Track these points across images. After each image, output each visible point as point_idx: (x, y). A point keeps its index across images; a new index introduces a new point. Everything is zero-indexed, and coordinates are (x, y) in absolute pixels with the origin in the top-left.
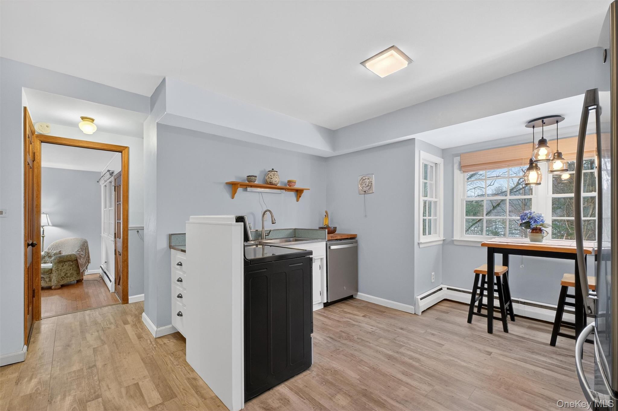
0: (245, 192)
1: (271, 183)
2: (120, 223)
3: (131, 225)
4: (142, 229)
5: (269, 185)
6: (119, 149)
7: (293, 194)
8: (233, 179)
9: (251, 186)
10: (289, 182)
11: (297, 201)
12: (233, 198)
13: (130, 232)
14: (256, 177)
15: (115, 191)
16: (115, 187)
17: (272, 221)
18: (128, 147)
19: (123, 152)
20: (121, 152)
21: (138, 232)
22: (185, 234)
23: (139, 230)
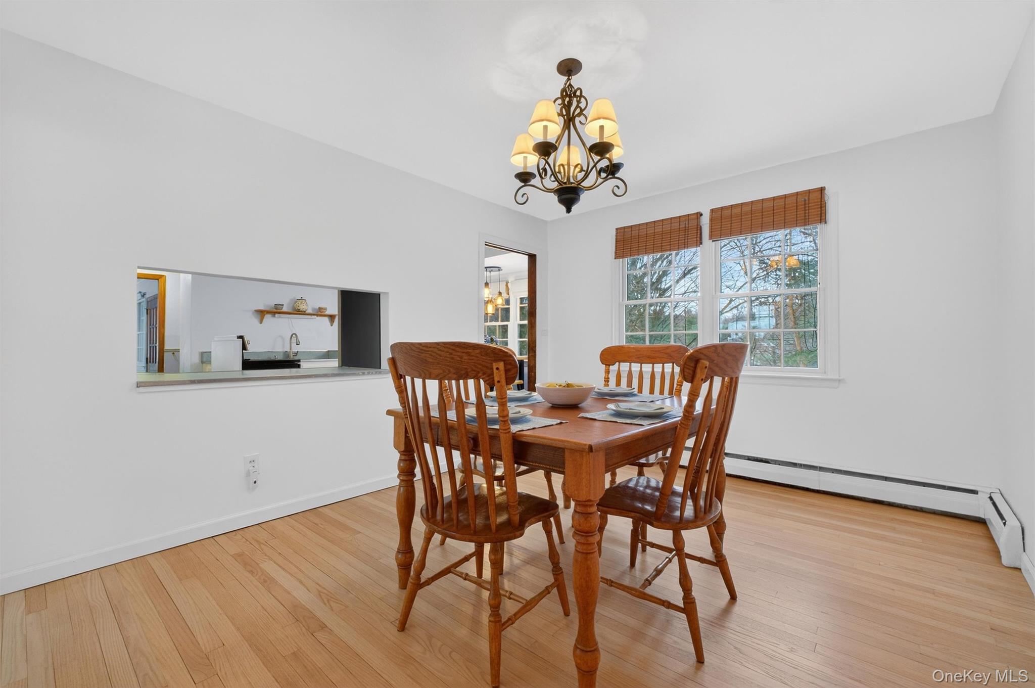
0: (274, 318)
1: (299, 310)
2: (156, 347)
3: (167, 347)
4: (178, 351)
5: (298, 312)
6: (156, 278)
7: (326, 319)
8: (262, 308)
9: (279, 313)
10: (320, 309)
11: (332, 325)
12: (261, 323)
13: (166, 354)
14: (283, 305)
15: (147, 314)
16: (147, 310)
17: (297, 342)
18: (164, 276)
19: (160, 280)
20: (158, 280)
21: (173, 353)
22: (210, 352)
23: (175, 352)
